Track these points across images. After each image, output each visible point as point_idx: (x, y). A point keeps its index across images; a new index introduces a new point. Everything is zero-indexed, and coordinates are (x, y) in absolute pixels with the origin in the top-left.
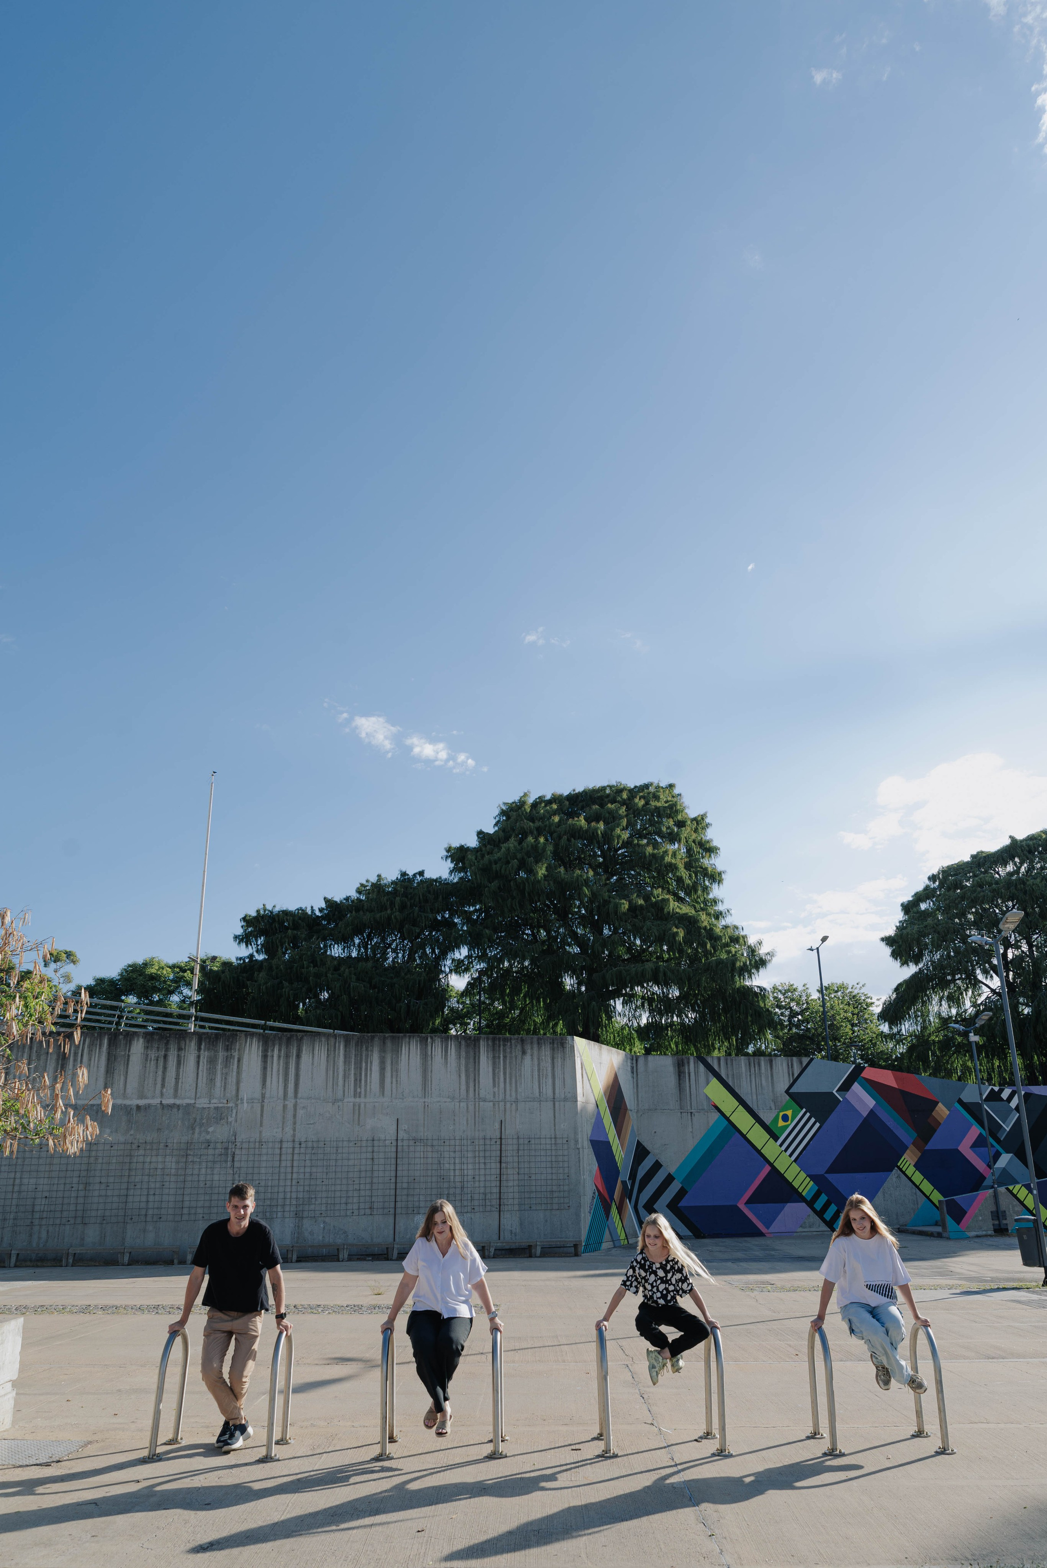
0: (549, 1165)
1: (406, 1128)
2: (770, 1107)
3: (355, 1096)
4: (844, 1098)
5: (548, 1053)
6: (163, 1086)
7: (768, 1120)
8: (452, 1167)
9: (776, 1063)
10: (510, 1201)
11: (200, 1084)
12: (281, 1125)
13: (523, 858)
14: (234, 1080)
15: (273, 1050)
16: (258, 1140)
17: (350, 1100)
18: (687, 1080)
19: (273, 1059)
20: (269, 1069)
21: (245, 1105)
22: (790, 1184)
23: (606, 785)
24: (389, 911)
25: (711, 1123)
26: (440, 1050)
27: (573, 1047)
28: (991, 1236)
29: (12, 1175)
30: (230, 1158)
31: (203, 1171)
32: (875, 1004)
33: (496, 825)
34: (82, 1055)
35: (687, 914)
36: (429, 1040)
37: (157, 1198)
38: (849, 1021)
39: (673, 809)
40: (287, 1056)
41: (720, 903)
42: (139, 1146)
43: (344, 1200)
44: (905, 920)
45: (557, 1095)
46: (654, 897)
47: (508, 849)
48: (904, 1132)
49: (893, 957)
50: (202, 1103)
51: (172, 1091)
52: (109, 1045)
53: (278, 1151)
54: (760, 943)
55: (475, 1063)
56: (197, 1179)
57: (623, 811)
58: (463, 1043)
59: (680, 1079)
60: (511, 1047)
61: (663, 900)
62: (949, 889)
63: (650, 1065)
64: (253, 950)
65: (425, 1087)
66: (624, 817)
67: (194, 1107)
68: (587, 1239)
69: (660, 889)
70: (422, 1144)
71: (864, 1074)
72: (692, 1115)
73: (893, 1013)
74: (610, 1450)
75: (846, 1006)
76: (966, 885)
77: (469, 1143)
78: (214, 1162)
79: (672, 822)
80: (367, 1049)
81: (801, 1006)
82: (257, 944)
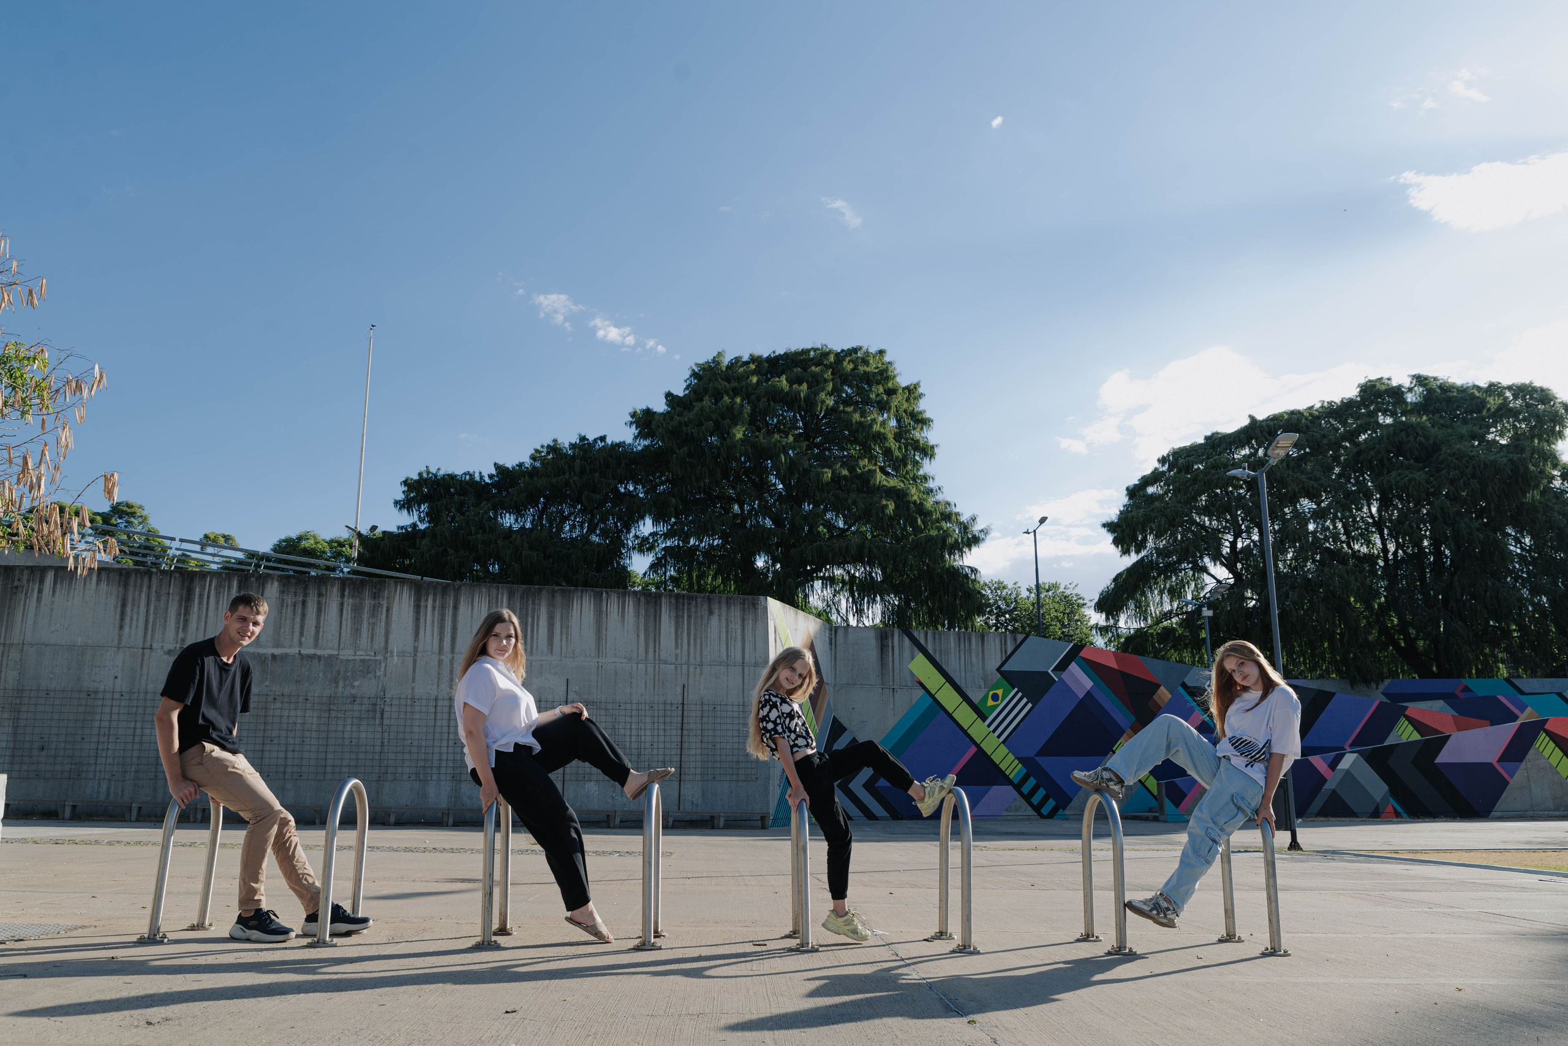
0: (736, 733)
1: (577, 689)
2: (980, 685)
4: (1060, 679)
5: (738, 613)
6: (302, 634)
7: (976, 699)
8: (628, 733)
9: (988, 642)
10: (692, 771)
11: (343, 634)
12: (436, 682)
13: (717, 420)
14: (383, 631)
15: (427, 600)
16: (410, 696)
18: (890, 654)
19: (426, 610)
20: (422, 620)
21: (396, 658)
22: (997, 766)
23: (810, 347)
24: (567, 476)
25: (915, 700)
26: (616, 606)
27: (766, 608)
29: (132, 725)
30: (378, 715)
31: (348, 728)
32: (1087, 605)
33: (687, 388)
34: (208, 598)
35: (895, 487)
36: (604, 595)
37: (296, 755)
38: (1059, 621)
39: (884, 375)
40: (443, 607)
41: (931, 479)
42: (275, 699)
44: (1130, 505)
45: (747, 659)
46: (860, 468)
47: (702, 409)
48: (1121, 714)
49: (1115, 544)
50: (347, 654)
51: (311, 641)
53: (432, 710)
54: (974, 519)
55: (655, 621)
56: (341, 737)
57: (828, 375)
58: (643, 599)
59: (882, 653)
60: (696, 607)
61: (870, 471)
62: (1179, 471)
63: (850, 636)
64: (416, 518)
65: (599, 646)
66: (829, 382)
67: (337, 659)
68: (777, 812)
69: (866, 460)
70: (595, 707)
71: (1083, 654)
72: (893, 692)
73: (1109, 603)
74: (808, 944)
75: (1056, 606)
76: (1199, 468)
77: (647, 708)
78: (360, 718)
79: (881, 390)
80: (533, 603)
81: (1009, 605)
82: (420, 511)
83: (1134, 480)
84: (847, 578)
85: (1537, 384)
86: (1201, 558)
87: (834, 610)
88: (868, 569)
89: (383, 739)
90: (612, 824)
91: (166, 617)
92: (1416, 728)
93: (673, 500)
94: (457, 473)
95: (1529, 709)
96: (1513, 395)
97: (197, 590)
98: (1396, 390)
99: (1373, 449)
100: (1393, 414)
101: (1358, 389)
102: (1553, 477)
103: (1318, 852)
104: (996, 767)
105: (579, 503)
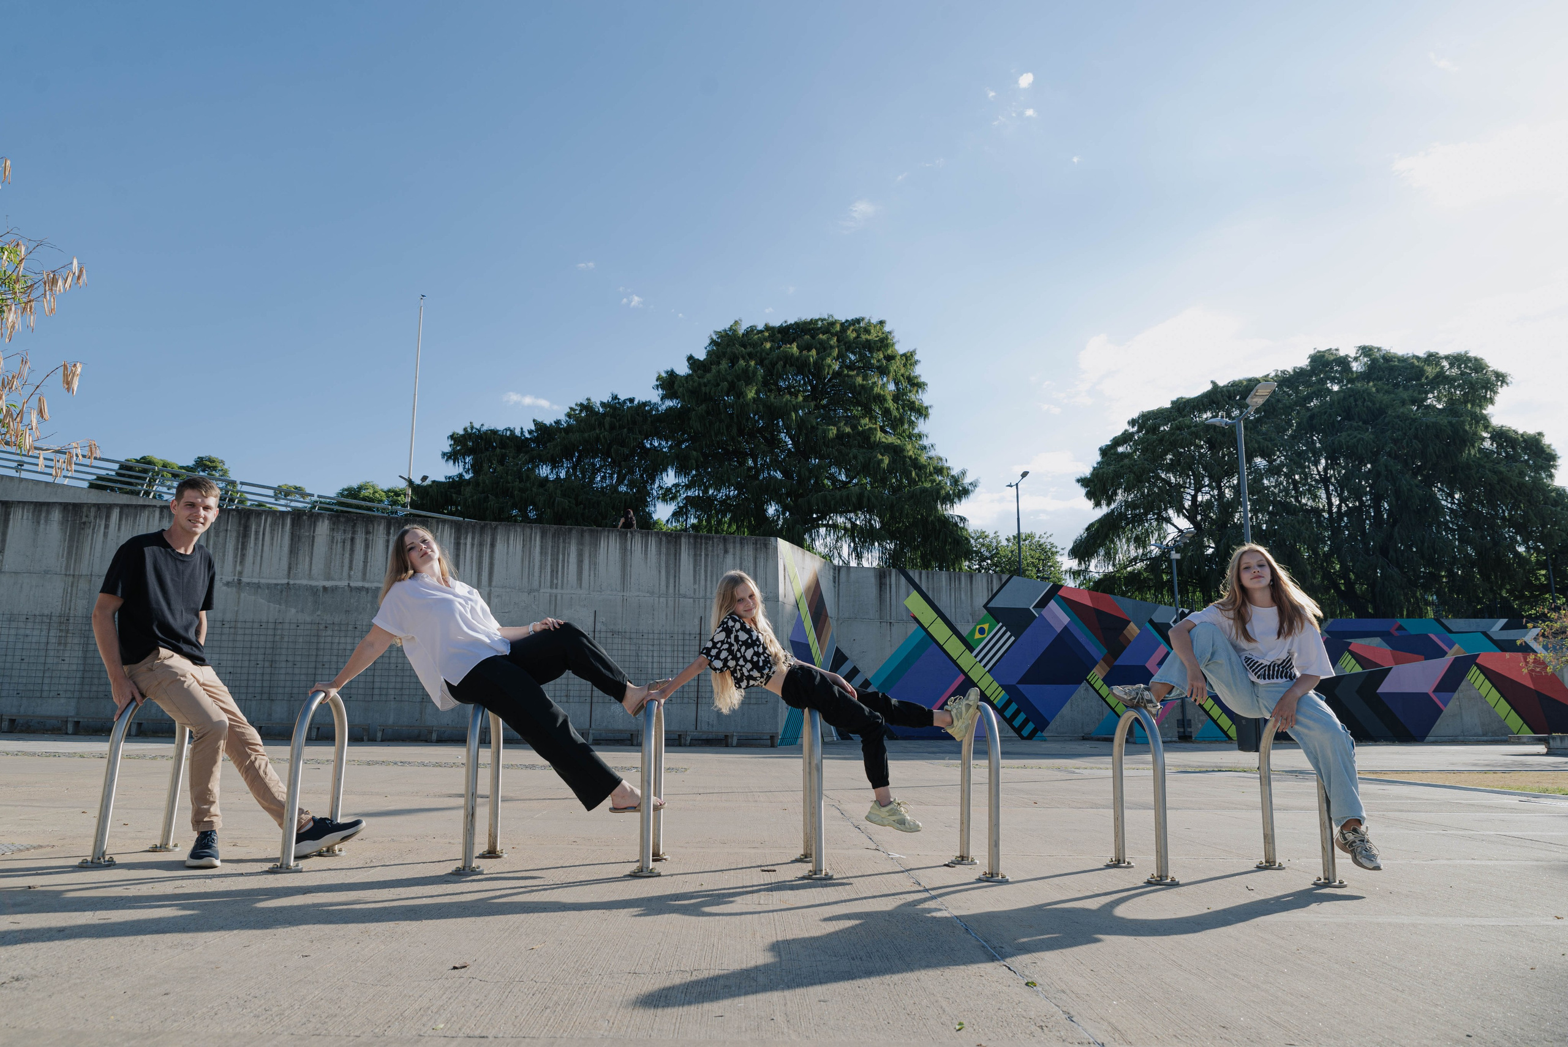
1: (604, 620)
2: (968, 620)
3: (551, 587)
4: (1041, 615)
5: (751, 553)
6: (351, 568)
7: (965, 632)
8: (650, 660)
9: (976, 581)
13: (733, 381)
15: (466, 538)
17: (546, 590)
18: (888, 592)
19: (466, 547)
20: (462, 557)
23: (817, 318)
24: (597, 431)
25: (910, 633)
26: (640, 545)
27: (776, 548)
28: (1175, 742)
33: (707, 353)
34: (264, 534)
35: (893, 443)
36: (629, 535)
38: (1035, 566)
39: (884, 342)
40: (481, 545)
41: (925, 437)
42: (326, 627)
44: (1102, 462)
46: (861, 427)
47: (719, 372)
48: (1094, 647)
49: (1088, 497)
51: (360, 574)
52: (293, 525)
54: (964, 473)
55: (676, 559)
56: (387, 662)
57: (834, 341)
58: (664, 539)
59: (880, 591)
60: (713, 546)
61: (870, 429)
62: (1147, 432)
63: (852, 575)
64: (461, 470)
65: (624, 581)
66: (834, 348)
68: (785, 732)
69: (867, 419)
70: (620, 637)
71: (1061, 593)
72: (890, 626)
73: (1083, 550)
74: (821, 871)
75: (1033, 553)
76: (1165, 430)
77: (668, 637)
79: (882, 356)
80: (564, 542)
81: (990, 552)
82: (465, 463)
83: (1107, 441)
84: (849, 525)
85: (1472, 354)
86: (1166, 510)
87: (836, 554)
88: (868, 517)
90: (635, 742)
91: (224, 552)
92: (1358, 661)
93: (694, 453)
94: (498, 428)
95: (1457, 646)
96: (1450, 364)
97: (254, 527)
98: (1342, 360)
99: (1325, 413)
100: (1340, 382)
101: (1309, 360)
102: (1483, 439)
103: (1286, 772)
105: (609, 457)
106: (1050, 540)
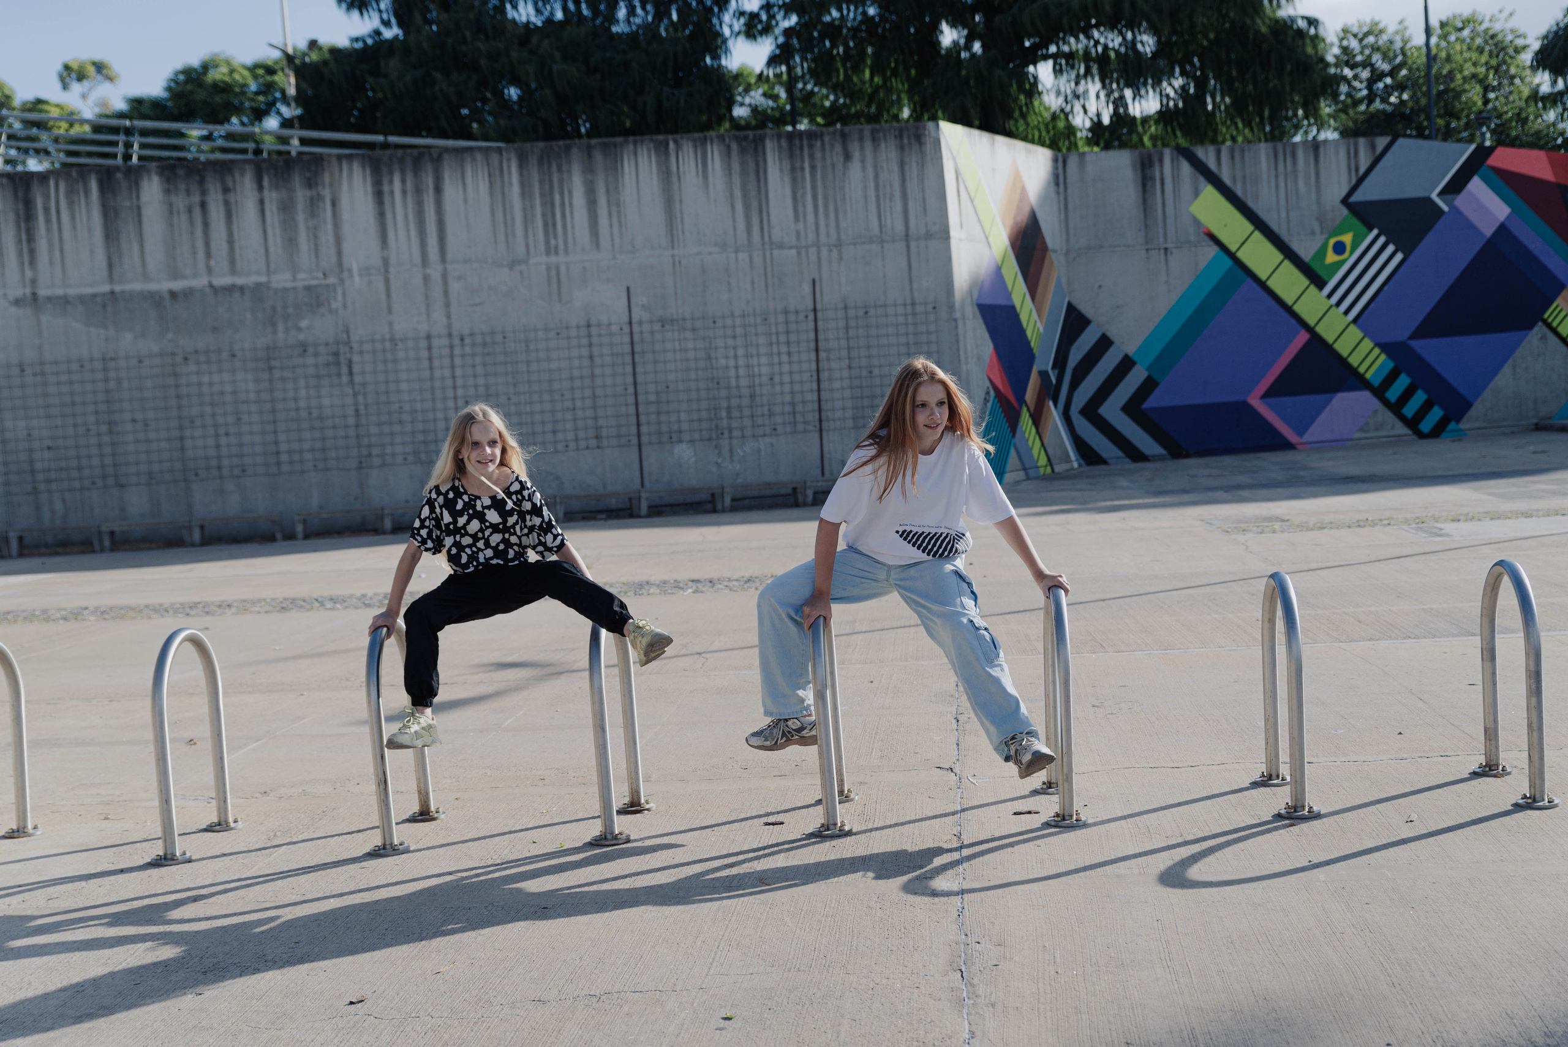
0: (903, 350)
1: (644, 302)
2: (1312, 230)
3: (548, 253)
4: (1452, 207)
5: (892, 155)
6: (208, 255)
7: (1306, 253)
8: (732, 363)
9: (1324, 156)
10: (839, 414)
11: (272, 249)
12: (423, 310)
14: (331, 238)
15: (391, 182)
16: (387, 336)
17: (539, 260)
18: (1159, 191)
19: (393, 198)
20: (388, 215)
21: (357, 279)
25: (1203, 264)
27: (937, 142)
30: (344, 369)
31: (303, 393)
34: (58, 211)
36: (672, 145)
37: (233, 440)
38: (1478, 82)
40: (418, 191)
42: (186, 359)
43: (549, 427)
45: (913, 229)
50: (281, 279)
51: (225, 264)
52: (102, 193)
53: (424, 354)
55: (758, 180)
56: (293, 407)
58: (734, 146)
59: (1144, 191)
60: (823, 149)
63: (1089, 168)
64: (376, 24)
65: (672, 229)
67: (268, 288)
70: (676, 328)
71: (1493, 160)
72: (1166, 254)
73: (1557, 54)
75: (1476, 54)
77: (759, 320)
78: (318, 377)
80: (560, 170)
81: (1390, 61)
82: (380, 11)
87: (1078, 108)
88: (1128, 35)
89: (356, 404)
90: (719, 507)
104: (1343, 362)
106: (1512, 24)
